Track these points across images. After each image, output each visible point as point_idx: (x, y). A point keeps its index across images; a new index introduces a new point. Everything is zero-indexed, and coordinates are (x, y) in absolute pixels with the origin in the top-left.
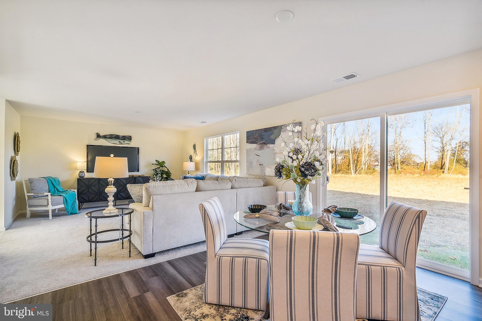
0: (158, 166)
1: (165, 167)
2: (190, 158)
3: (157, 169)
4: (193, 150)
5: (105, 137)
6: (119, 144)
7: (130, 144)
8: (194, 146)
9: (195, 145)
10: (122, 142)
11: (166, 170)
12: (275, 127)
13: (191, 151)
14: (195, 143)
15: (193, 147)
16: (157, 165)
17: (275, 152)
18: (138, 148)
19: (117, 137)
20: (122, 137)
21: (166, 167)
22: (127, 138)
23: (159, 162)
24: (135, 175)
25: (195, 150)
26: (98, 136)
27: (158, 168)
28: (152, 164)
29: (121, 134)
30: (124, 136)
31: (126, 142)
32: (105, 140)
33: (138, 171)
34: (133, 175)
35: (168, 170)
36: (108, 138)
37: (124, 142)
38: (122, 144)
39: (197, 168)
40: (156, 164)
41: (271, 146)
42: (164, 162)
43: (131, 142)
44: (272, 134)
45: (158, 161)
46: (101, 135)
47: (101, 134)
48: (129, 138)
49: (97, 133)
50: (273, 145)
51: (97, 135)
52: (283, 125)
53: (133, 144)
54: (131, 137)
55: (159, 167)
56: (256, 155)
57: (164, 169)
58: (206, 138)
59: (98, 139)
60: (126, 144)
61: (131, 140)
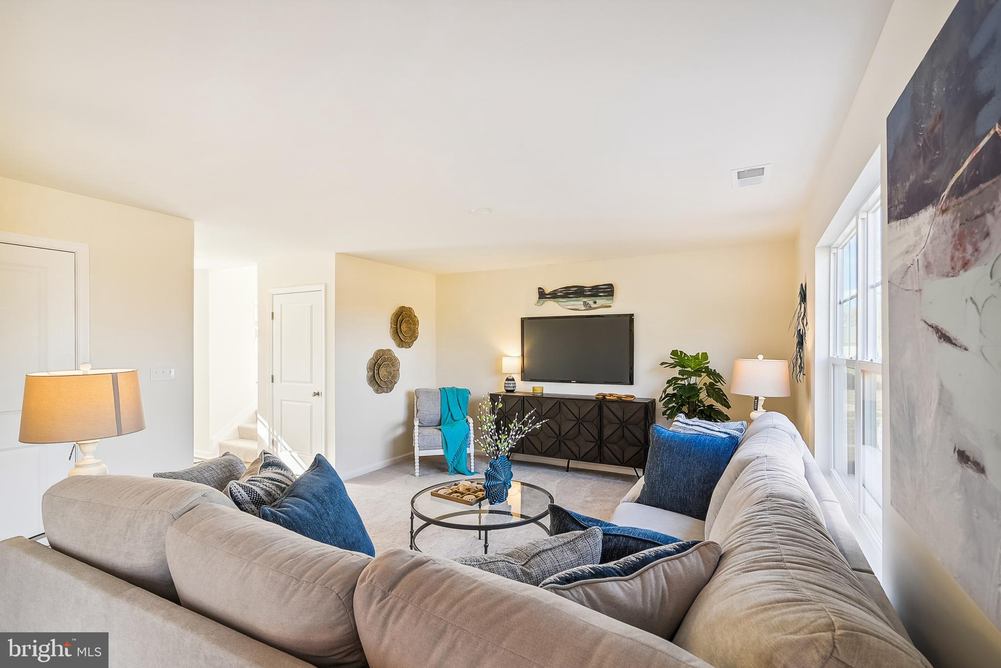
2: (799, 343)
3: (676, 378)
5: (554, 295)
6: (584, 308)
7: (610, 306)
9: (804, 286)
10: (591, 303)
14: (806, 276)
18: (631, 317)
19: (578, 292)
20: (590, 291)
22: (601, 292)
24: (611, 395)
25: (803, 306)
26: (542, 295)
27: (681, 375)
28: (663, 363)
29: (588, 282)
30: (596, 286)
31: (601, 301)
32: (555, 301)
33: (631, 383)
36: (562, 297)
37: (595, 303)
38: (590, 308)
43: (612, 299)
46: (547, 292)
47: (548, 290)
48: (608, 291)
49: (539, 288)
51: (539, 292)
53: (617, 307)
54: (611, 286)
56: (935, 337)
57: (701, 381)
58: (829, 247)
59: (542, 301)
60: (601, 308)
61: (612, 295)
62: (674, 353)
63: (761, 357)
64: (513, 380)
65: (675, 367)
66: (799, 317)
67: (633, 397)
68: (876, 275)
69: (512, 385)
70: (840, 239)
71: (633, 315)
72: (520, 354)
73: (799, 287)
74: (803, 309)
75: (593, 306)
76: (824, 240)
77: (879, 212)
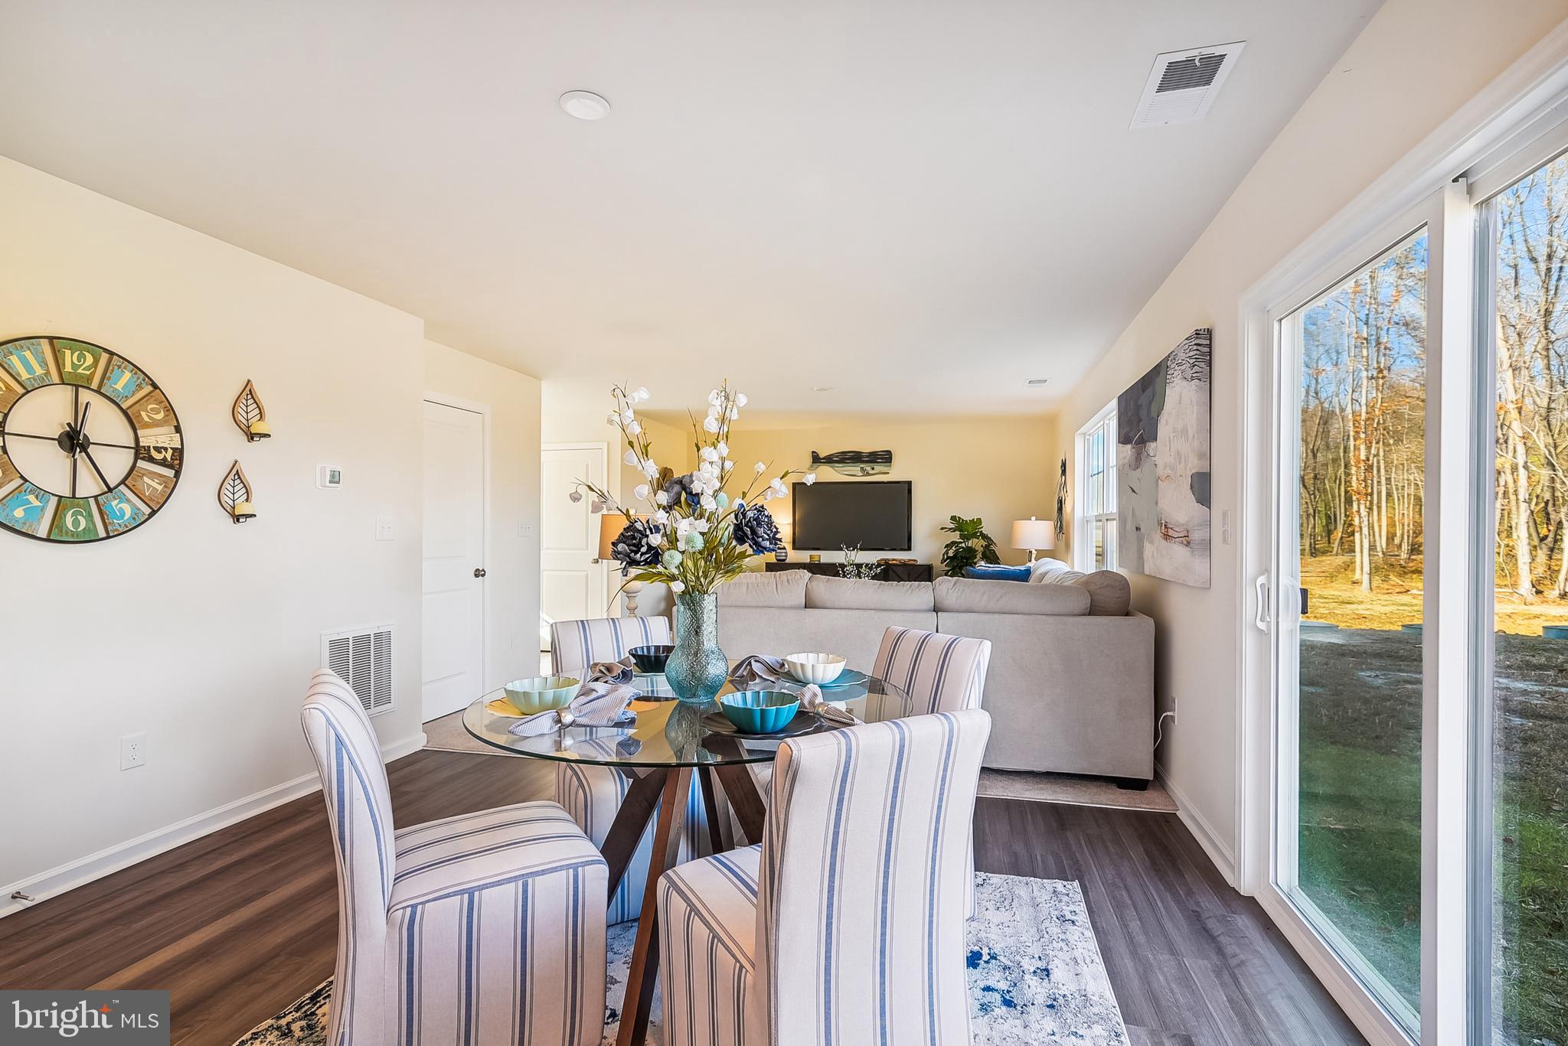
1: (984, 536)
2: (1058, 508)
3: (956, 542)
5: (829, 460)
6: (861, 474)
7: (888, 473)
8: (1064, 466)
9: (1065, 461)
10: (868, 469)
14: (1065, 452)
17: (1157, 473)
18: (909, 483)
19: (856, 458)
20: (867, 457)
21: (988, 539)
22: (879, 459)
23: (964, 520)
24: (894, 560)
25: (1064, 479)
27: (959, 539)
28: (942, 529)
29: (866, 448)
30: (873, 452)
31: (878, 468)
32: (830, 466)
33: (909, 549)
34: (889, 560)
36: (837, 462)
37: (873, 469)
38: (868, 474)
40: (950, 529)
41: (1151, 449)
42: (978, 522)
43: (890, 466)
44: (1154, 397)
45: (959, 518)
46: (822, 455)
48: (886, 457)
49: (813, 452)
50: (1155, 444)
51: (813, 456)
54: (889, 453)
55: (963, 538)
56: (1131, 491)
57: (977, 544)
58: (1084, 434)
59: (816, 465)
60: (879, 474)
61: (891, 462)
62: (953, 518)
63: (1033, 518)
64: (784, 548)
65: (954, 531)
66: (1060, 486)
67: (915, 560)
68: (1113, 461)
69: (784, 554)
70: (1091, 431)
71: (911, 482)
72: (791, 521)
73: (1061, 461)
74: (1063, 481)
75: (871, 472)
76: (1083, 430)
77: (1115, 421)
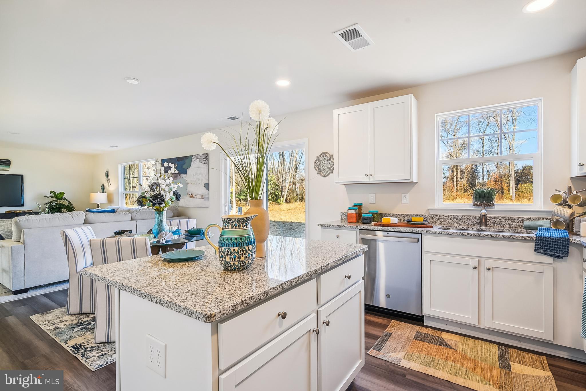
0: (54, 199)
1: (65, 199)
2: (102, 188)
3: (52, 202)
4: (105, 178)
7: (8, 170)
8: (107, 174)
9: (108, 172)
11: (66, 203)
12: (186, 156)
13: (103, 180)
14: (108, 169)
15: (105, 175)
16: (53, 197)
17: (187, 182)
18: (22, 175)
21: (67, 200)
23: (56, 193)
25: (108, 179)
27: (54, 200)
28: (45, 196)
31: (2, 168)
35: (70, 203)
39: (110, 200)
40: (50, 196)
41: (183, 176)
42: (63, 193)
43: (10, 167)
44: (184, 164)
45: (54, 192)
48: (7, 163)
50: (185, 175)
52: (193, 156)
53: (12, 170)
54: (9, 161)
55: (56, 200)
60: (4, 171)
61: (10, 165)
62: (51, 192)
63: (99, 192)
73: (105, 172)
